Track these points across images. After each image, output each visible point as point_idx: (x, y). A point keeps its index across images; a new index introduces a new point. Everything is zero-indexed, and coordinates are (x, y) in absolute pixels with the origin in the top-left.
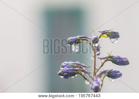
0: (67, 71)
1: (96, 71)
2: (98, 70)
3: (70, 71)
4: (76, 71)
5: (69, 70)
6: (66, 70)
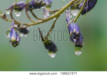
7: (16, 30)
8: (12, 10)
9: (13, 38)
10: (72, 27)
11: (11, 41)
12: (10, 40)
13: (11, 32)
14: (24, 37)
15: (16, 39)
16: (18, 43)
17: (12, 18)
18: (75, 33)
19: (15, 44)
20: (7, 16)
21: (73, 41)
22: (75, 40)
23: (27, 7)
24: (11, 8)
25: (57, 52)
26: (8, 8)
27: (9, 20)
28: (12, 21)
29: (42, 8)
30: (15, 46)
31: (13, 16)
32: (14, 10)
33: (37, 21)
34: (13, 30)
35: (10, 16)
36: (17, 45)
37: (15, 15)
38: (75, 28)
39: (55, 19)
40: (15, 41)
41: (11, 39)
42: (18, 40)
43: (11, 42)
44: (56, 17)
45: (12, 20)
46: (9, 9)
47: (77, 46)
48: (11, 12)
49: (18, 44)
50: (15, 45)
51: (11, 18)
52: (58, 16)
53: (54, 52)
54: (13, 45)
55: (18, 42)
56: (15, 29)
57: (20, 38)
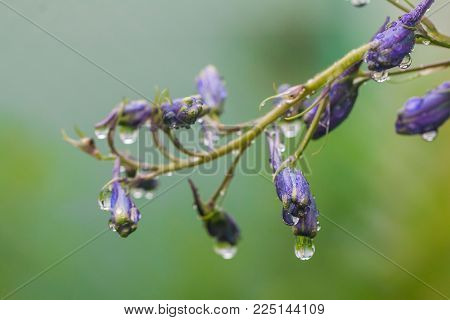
7: (127, 186)
8: (112, 129)
9: (120, 213)
10: (288, 183)
11: (112, 221)
12: (110, 216)
13: (114, 194)
14: (143, 198)
15: (129, 213)
16: (133, 227)
17: (113, 151)
18: (296, 202)
19: (126, 227)
20: (97, 144)
21: (290, 223)
22: (296, 220)
23: (156, 118)
24: (109, 122)
25: (241, 244)
26: (103, 122)
27: (104, 157)
28: (111, 159)
29: (200, 120)
30: (125, 236)
31: (116, 145)
32: (118, 128)
33: (184, 160)
34: (119, 188)
35: (106, 144)
36: (131, 231)
37: (121, 142)
38: (294, 185)
39: (236, 153)
40: (125, 221)
41: (112, 213)
42: (132, 218)
43: (114, 222)
44: (240, 149)
45: (111, 155)
46: (105, 125)
47: (299, 233)
48: (109, 135)
49: (135, 229)
50: (126, 231)
51: (109, 149)
52: (244, 145)
53: (233, 243)
54: (119, 231)
55: (133, 223)
56: (123, 184)
57: (138, 213)
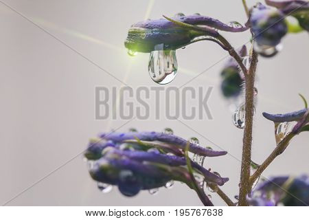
0: (134, 163)
1: (252, 172)
2: (260, 169)
3: (145, 163)
4: (170, 164)
5: (140, 159)
6: (128, 156)
